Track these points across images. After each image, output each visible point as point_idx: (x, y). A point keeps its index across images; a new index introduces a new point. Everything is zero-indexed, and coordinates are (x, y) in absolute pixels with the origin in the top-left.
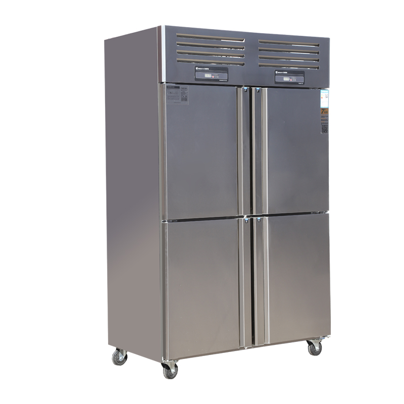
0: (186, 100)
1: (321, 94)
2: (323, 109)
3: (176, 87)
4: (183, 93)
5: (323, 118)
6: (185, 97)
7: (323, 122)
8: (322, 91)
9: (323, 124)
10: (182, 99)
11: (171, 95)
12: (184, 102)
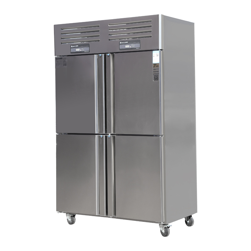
0: (66, 65)
1: (153, 54)
2: (155, 64)
3: (60, 58)
4: (64, 61)
7: (155, 73)
8: (154, 52)
9: (155, 75)
10: (64, 65)
11: (58, 63)
12: (65, 67)
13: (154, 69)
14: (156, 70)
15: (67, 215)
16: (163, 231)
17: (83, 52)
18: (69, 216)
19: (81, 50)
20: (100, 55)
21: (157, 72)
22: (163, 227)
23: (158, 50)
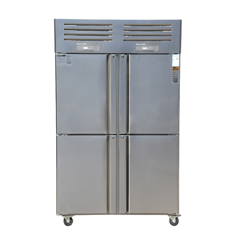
0: (70, 63)
1: (173, 57)
2: (174, 67)
3: (63, 56)
4: (68, 59)
5: (174, 73)
6: (69, 61)
7: (174, 75)
9: (174, 77)
10: (68, 63)
11: (60, 60)
12: (69, 64)
17: (93, 51)
19: (90, 49)
20: (113, 55)
21: (177, 74)
23: (177, 54)
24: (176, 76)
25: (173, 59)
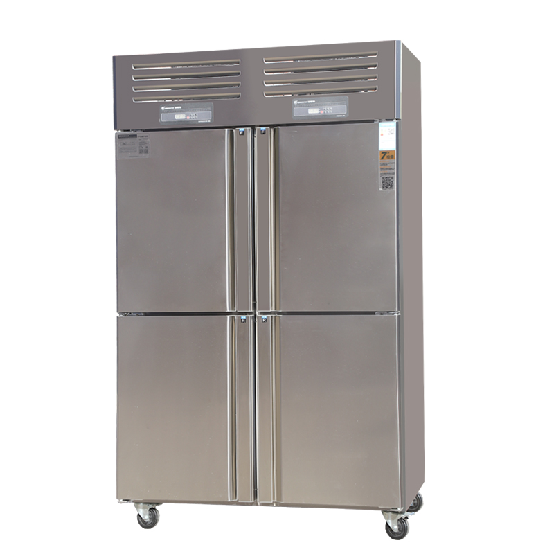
0: (146, 152)
1: (380, 128)
2: (385, 153)
3: (132, 136)
4: (142, 143)
5: (383, 166)
6: (144, 148)
7: (383, 172)
8: (382, 125)
9: (384, 176)
10: (141, 152)
11: (125, 146)
12: (144, 156)
13: (384, 164)
14: (388, 166)
15: (137, 508)
16: (395, 528)
17: (196, 122)
18: (144, 508)
19: (188, 118)
20: (242, 129)
21: (391, 169)
22: (393, 519)
23: (392, 120)
24: (388, 172)
25: (380, 133)
